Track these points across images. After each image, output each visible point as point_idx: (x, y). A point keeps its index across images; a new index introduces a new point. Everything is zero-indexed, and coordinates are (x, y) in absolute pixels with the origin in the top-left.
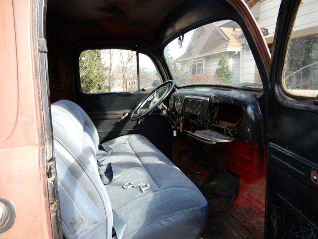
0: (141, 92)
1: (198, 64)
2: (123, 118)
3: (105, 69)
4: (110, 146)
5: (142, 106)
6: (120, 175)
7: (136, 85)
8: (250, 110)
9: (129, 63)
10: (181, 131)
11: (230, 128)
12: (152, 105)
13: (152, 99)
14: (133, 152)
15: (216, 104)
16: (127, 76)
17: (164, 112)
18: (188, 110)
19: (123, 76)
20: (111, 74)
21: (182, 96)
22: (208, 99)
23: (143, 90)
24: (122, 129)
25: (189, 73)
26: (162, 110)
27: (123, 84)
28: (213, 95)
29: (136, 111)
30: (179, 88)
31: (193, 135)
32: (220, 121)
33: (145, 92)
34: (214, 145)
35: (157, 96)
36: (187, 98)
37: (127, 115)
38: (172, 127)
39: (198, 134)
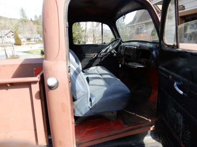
0: (103, 44)
1: (141, 28)
2: (94, 57)
3: (83, 31)
4: (87, 71)
5: (104, 51)
6: (92, 82)
7: (101, 41)
8: (154, 53)
9: (97, 27)
10: (123, 64)
11: (145, 61)
12: (108, 51)
13: (109, 48)
14: (98, 73)
15: (140, 50)
16: (95, 35)
17: (115, 54)
18: (127, 53)
19: (94, 35)
20: (86, 34)
21: (124, 46)
22: (136, 48)
23: (105, 43)
24: (93, 63)
25: (134, 33)
26: (114, 53)
27: (93, 40)
28: (138, 46)
29: (101, 54)
30: (123, 42)
31: (127, 65)
32: (141, 59)
33: (105, 44)
34: (136, 68)
35: (111, 46)
36: (127, 47)
37: (96, 56)
38: (119, 62)
39: (130, 64)
